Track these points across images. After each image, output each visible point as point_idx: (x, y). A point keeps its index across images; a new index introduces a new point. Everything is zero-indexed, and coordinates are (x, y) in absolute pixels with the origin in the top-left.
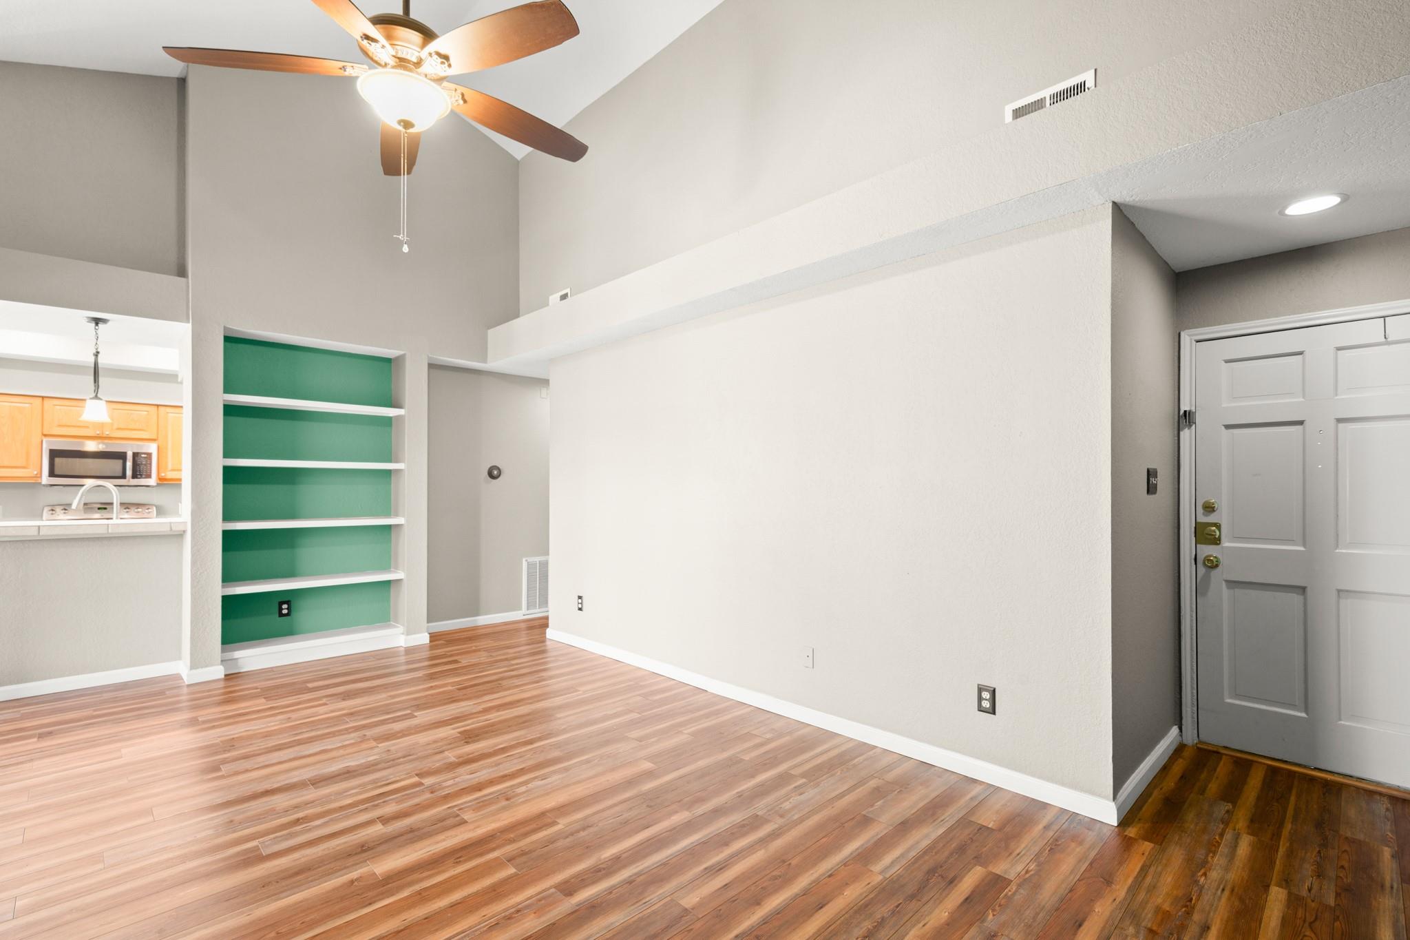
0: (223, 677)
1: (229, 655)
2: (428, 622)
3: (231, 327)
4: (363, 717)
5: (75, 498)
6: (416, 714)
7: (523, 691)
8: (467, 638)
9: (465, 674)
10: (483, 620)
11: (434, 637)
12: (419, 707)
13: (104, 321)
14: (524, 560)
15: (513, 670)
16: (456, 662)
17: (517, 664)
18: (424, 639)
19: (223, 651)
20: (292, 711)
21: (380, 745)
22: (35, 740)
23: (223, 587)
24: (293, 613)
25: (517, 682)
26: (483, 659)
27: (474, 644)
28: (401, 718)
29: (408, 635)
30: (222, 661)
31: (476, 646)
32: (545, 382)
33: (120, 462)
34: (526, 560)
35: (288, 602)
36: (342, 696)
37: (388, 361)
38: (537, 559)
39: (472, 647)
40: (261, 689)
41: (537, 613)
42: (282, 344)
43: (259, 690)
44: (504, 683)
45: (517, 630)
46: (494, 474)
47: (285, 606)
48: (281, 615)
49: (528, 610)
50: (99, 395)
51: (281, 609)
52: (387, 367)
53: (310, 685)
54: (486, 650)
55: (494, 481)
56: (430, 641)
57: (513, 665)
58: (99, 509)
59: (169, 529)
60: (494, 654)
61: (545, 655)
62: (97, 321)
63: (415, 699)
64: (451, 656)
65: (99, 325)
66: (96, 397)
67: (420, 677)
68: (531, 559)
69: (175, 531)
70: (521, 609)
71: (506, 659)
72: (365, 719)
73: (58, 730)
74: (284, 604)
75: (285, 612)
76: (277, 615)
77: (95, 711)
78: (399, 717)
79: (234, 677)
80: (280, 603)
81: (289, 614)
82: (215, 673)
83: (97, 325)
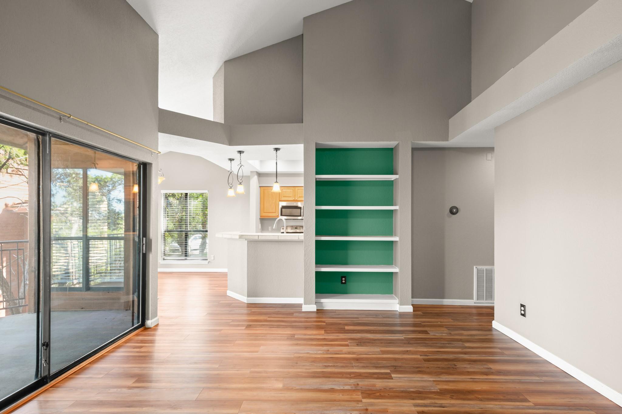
0: (316, 310)
1: (318, 300)
2: (412, 298)
3: (318, 142)
4: (362, 365)
5: (274, 224)
6: (393, 376)
7: (474, 381)
8: (436, 313)
9: (431, 346)
10: (447, 302)
11: (416, 309)
12: (397, 369)
13: (279, 149)
14: (475, 267)
15: (465, 353)
16: (426, 332)
17: (470, 348)
18: (409, 309)
19: (316, 297)
20: (332, 345)
21: (364, 400)
22: (244, 328)
23: (316, 267)
24: (347, 283)
25: (469, 368)
26: (445, 336)
27: (440, 320)
28: (382, 376)
29: (400, 305)
30: (316, 303)
31: (441, 322)
32: (491, 149)
33: (300, 210)
34: (476, 268)
35: (345, 277)
36: (358, 341)
37: (391, 150)
38: (484, 268)
39: (437, 322)
40: (326, 323)
41: (484, 303)
43: (325, 324)
44: (460, 365)
45: (470, 314)
46: (454, 211)
47: (344, 279)
48: (342, 283)
49: (478, 300)
51: (342, 280)
52: (390, 152)
53: (347, 328)
54: (448, 327)
55: (454, 216)
56: (414, 311)
57: (466, 348)
58: (295, 228)
59: (298, 239)
60: (453, 333)
61: (491, 345)
62: (277, 149)
63: (395, 359)
64: (424, 326)
65: (278, 151)
66: (277, 182)
67: (402, 340)
68: (480, 267)
69: (300, 240)
70: (473, 299)
71: (461, 340)
72: (364, 367)
73: (254, 325)
75: (344, 281)
76: (340, 283)
77: (269, 317)
78: (382, 374)
79: (320, 312)
80: (342, 277)
81: (345, 283)
82: (313, 308)
83: (277, 151)
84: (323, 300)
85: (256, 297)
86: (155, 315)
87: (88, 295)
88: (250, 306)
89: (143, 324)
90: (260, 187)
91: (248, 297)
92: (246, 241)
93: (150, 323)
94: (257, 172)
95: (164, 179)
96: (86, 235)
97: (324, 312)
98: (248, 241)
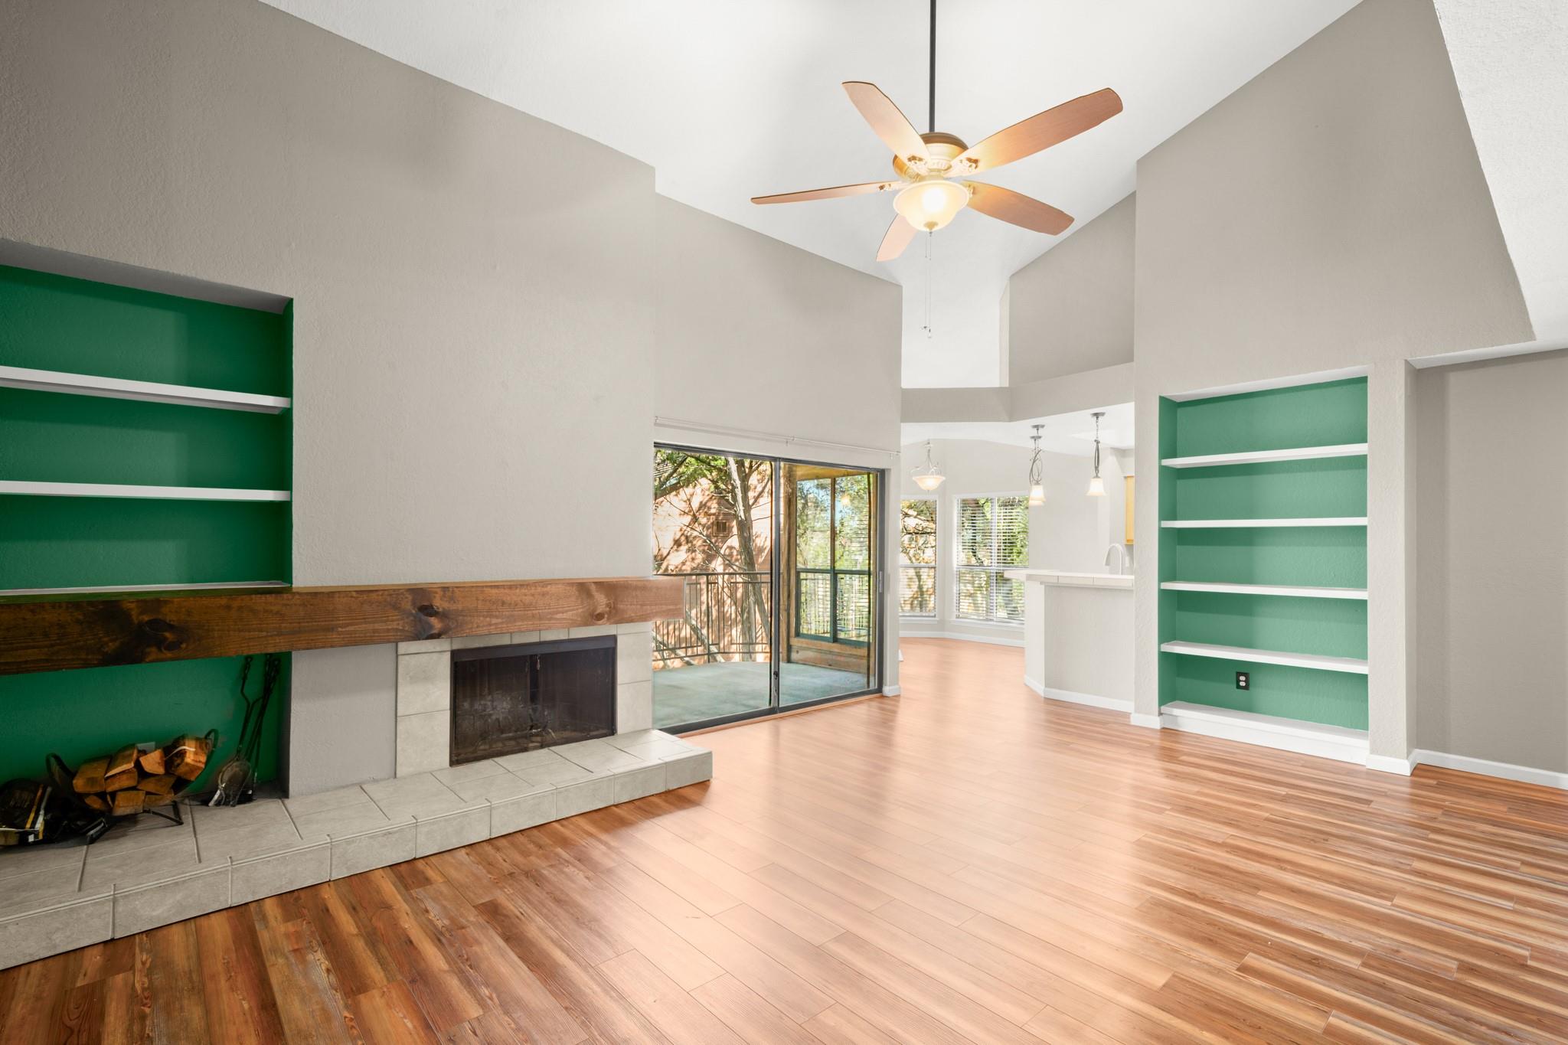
0: (1159, 728)
1: (1165, 709)
3: (1164, 395)
11: (1419, 770)
13: (1103, 414)
18: (1403, 767)
19: (1160, 704)
23: (1161, 642)
24: (1252, 687)
29: (1373, 755)
30: (1159, 713)
35: (1246, 675)
42: (1238, 395)
47: (1242, 678)
48: (1239, 687)
50: (1099, 475)
51: (1238, 681)
56: (1415, 775)
66: (1097, 476)
74: (1243, 675)
75: (1242, 684)
76: (1235, 687)
79: (1168, 732)
80: (1239, 674)
81: (1246, 688)
82: (1156, 723)
83: (1097, 418)
84: (1176, 712)
85: (1060, 689)
86: (896, 681)
87: (836, 648)
88: (1049, 701)
89: (879, 690)
90: (1126, 478)
91: (1046, 687)
92: (1043, 586)
93: (887, 690)
94: (1112, 448)
95: (944, 478)
96: (834, 567)
97: (1177, 734)
98: (1045, 586)
